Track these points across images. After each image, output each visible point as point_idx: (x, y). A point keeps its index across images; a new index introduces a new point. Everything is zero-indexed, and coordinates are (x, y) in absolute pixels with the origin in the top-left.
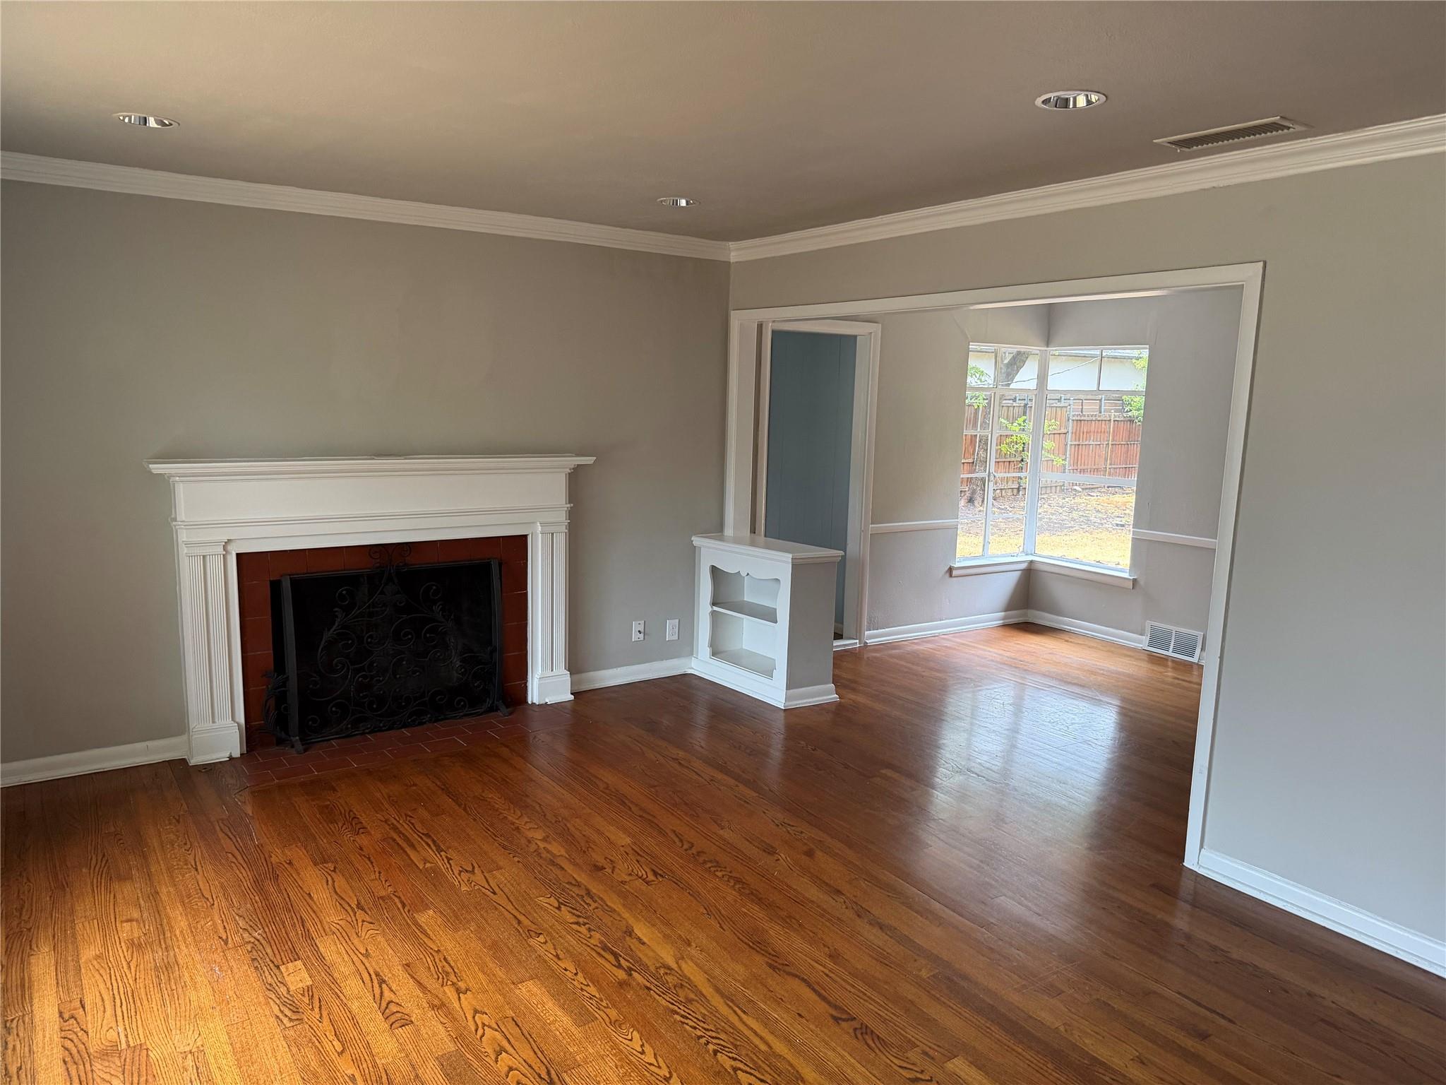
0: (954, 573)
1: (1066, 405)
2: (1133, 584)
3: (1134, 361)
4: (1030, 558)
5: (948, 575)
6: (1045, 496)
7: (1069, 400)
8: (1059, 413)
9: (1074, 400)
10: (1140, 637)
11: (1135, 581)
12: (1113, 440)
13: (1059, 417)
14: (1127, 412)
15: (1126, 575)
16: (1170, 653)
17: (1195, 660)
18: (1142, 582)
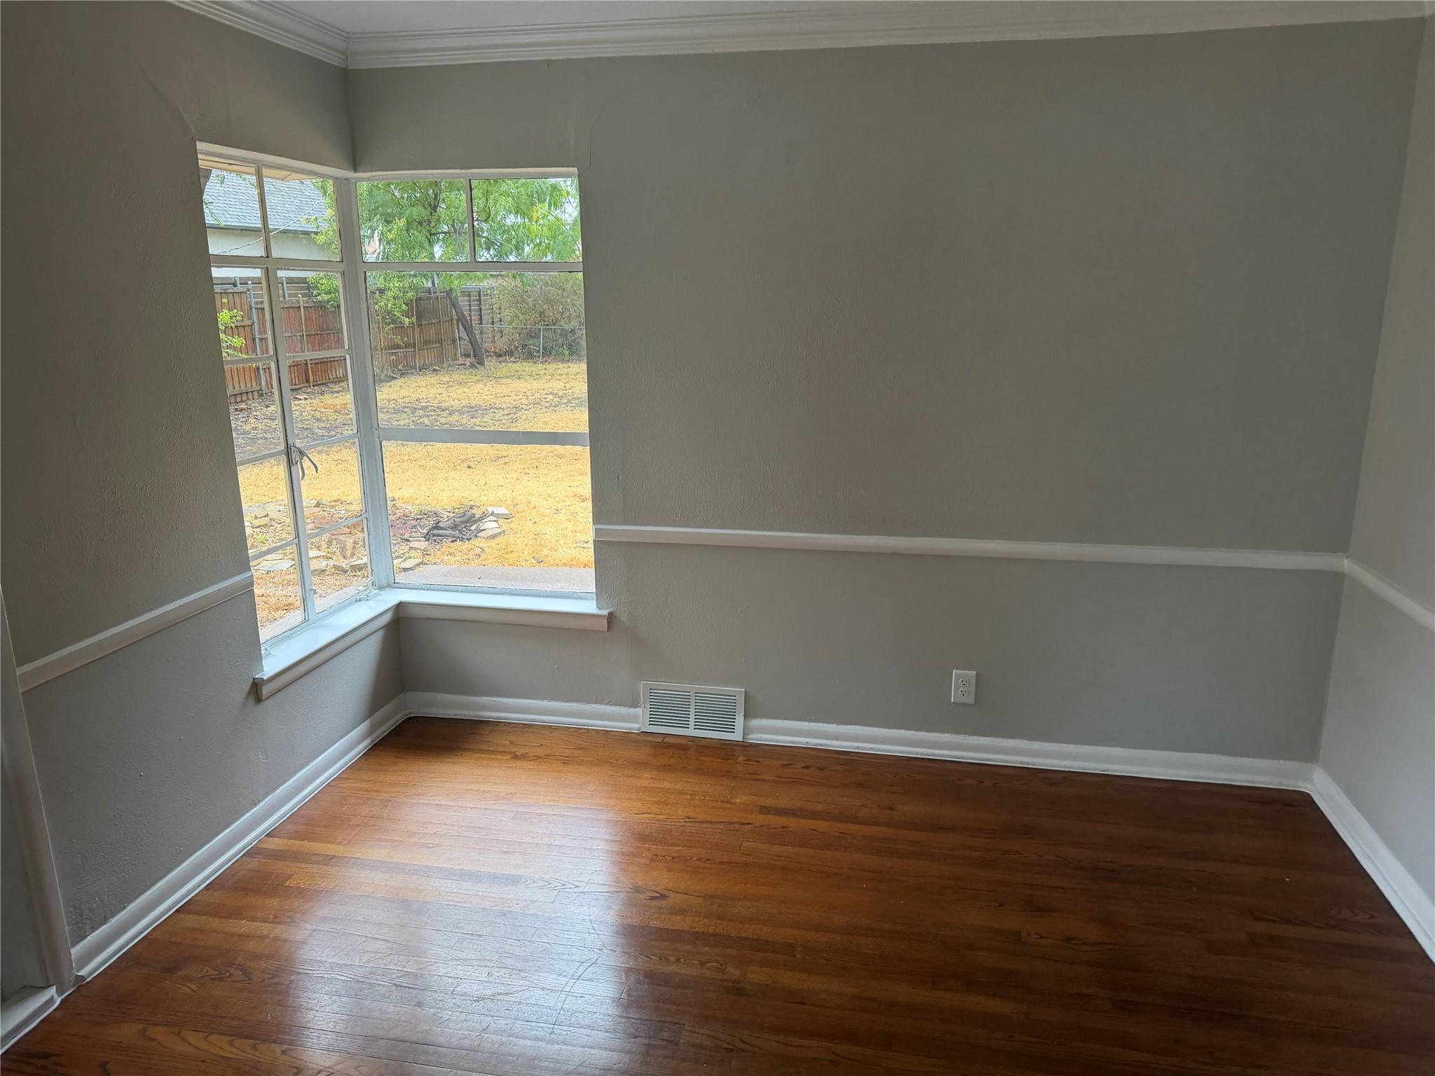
0: (266, 691)
1: (245, 290)
2: (608, 623)
3: (313, 236)
4: (392, 598)
5: (252, 700)
6: (243, 406)
7: (247, 284)
8: (238, 300)
9: (252, 284)
10: (632, 710)
11: (611, 617)
12: (307, 330)
13: (238, 305)
14: (316, 296)
15: (589, 607)
16: (691, 732)
17: (737, 736)
18: (623, 617)
